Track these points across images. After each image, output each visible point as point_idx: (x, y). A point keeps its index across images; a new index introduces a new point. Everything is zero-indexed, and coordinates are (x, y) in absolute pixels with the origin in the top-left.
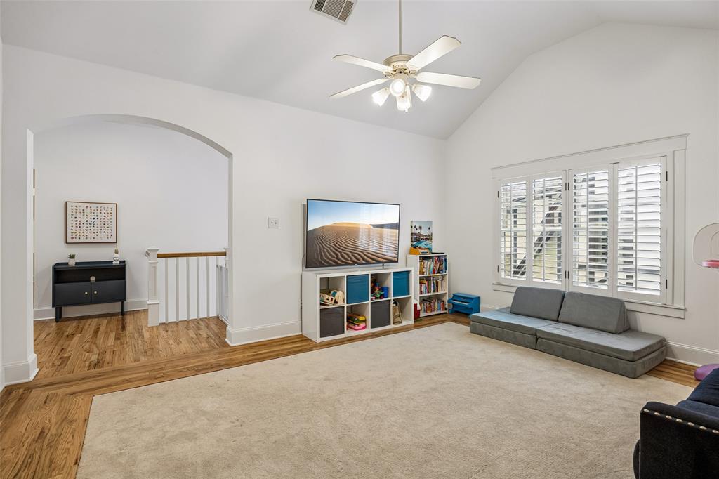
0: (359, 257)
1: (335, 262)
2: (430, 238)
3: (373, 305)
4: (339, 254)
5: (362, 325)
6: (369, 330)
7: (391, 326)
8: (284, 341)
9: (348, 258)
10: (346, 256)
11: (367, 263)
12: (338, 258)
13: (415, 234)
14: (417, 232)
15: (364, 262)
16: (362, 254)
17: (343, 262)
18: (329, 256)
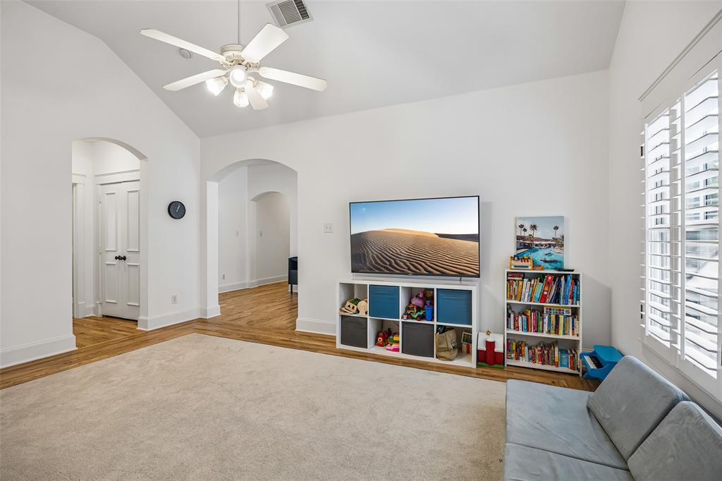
0: (419, 267)
1: (387, 269)
2: (559, 243)
3: (405, 326)
4: (393, 261)
5: (394, 346)
6: (399, 355)
7: (434, 360)
8: (325, 338)
9: (404, 266)
10: (402, 264)
11: (431, 274)
12: (391, 265)
13: (523, 238)
14: (526, 234)
15: (425, 272)
16: (423, 264)
17: (397, 269)
18: (379, 262)
